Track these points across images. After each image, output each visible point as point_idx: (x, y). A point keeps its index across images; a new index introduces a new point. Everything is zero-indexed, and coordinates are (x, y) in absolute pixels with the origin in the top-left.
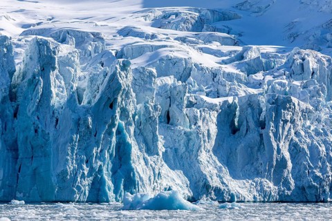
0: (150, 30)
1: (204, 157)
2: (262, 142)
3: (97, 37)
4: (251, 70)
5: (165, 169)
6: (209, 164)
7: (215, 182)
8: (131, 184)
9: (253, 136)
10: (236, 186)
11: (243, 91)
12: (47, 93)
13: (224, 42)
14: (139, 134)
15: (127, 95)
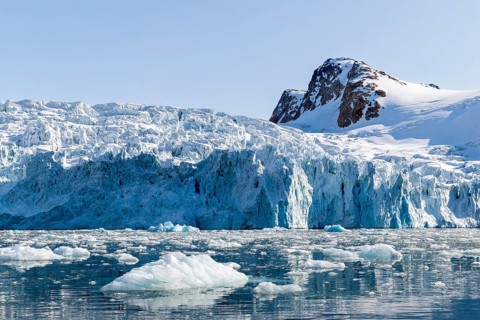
0: (426, 155)
1: (443, 209)
2: (470, 202)
3: (404, 159)
4: (468, 172)
5: (425, 214)
6: (445, 212)
7: (447, 219)
8: (408, 220)
9: (465, 200)
10: (457, 221)
11: (463, 180)
12: (372, 184)
13: (458, 160)
14: (413, 199)
15: (406, 183)
